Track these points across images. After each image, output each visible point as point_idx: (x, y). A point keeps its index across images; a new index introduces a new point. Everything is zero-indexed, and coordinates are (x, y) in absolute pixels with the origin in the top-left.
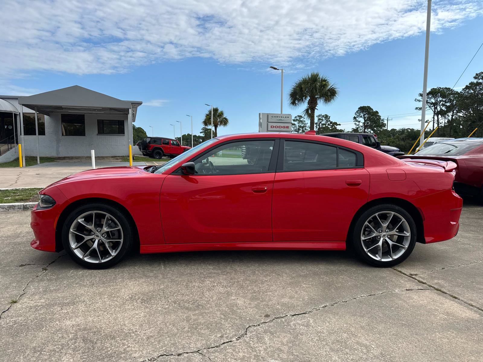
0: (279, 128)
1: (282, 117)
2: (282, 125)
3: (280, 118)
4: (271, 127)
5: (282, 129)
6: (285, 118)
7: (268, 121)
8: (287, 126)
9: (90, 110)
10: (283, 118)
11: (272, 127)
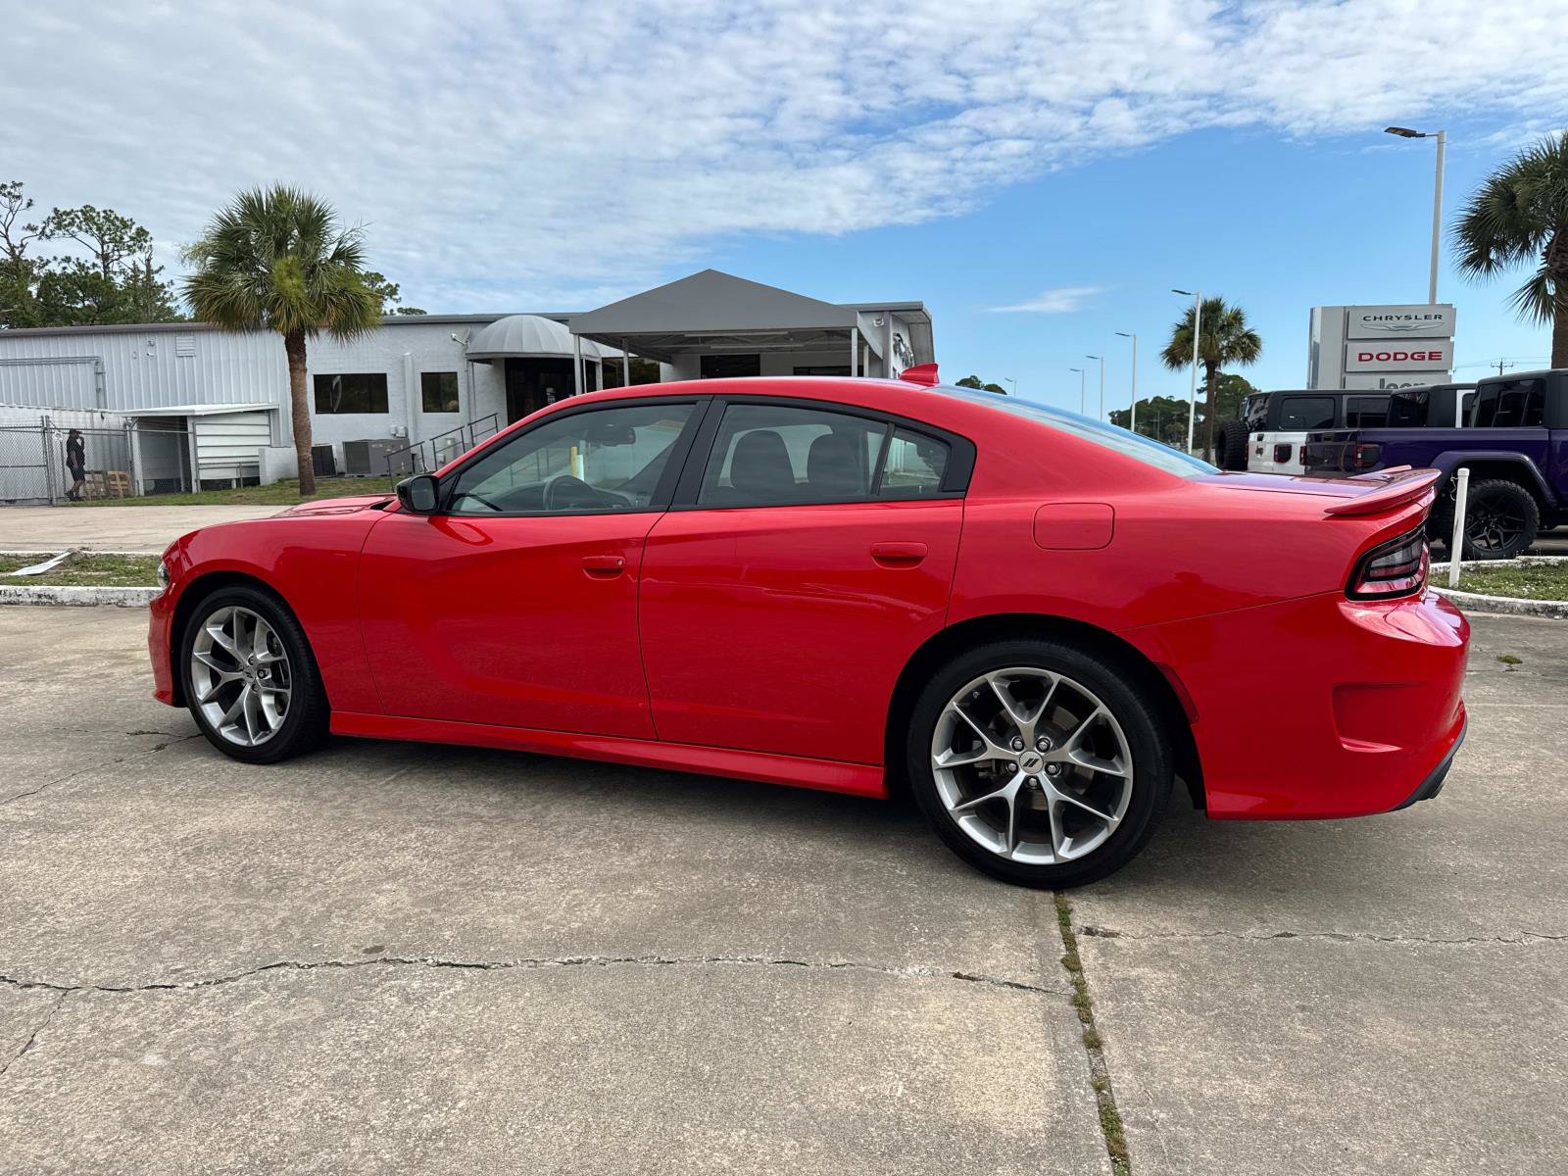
0: (1395, 359)
1: (1408, 318)
2: (1410, 348)
3: (1403, 322)
4: (1360, 359)
5: (1410, 364)
6: (1424, 321)
7: (1346, 337)
8: (1430, 353)
9: (769, 341)
10: (1413, 323)
11: (1364, 357)
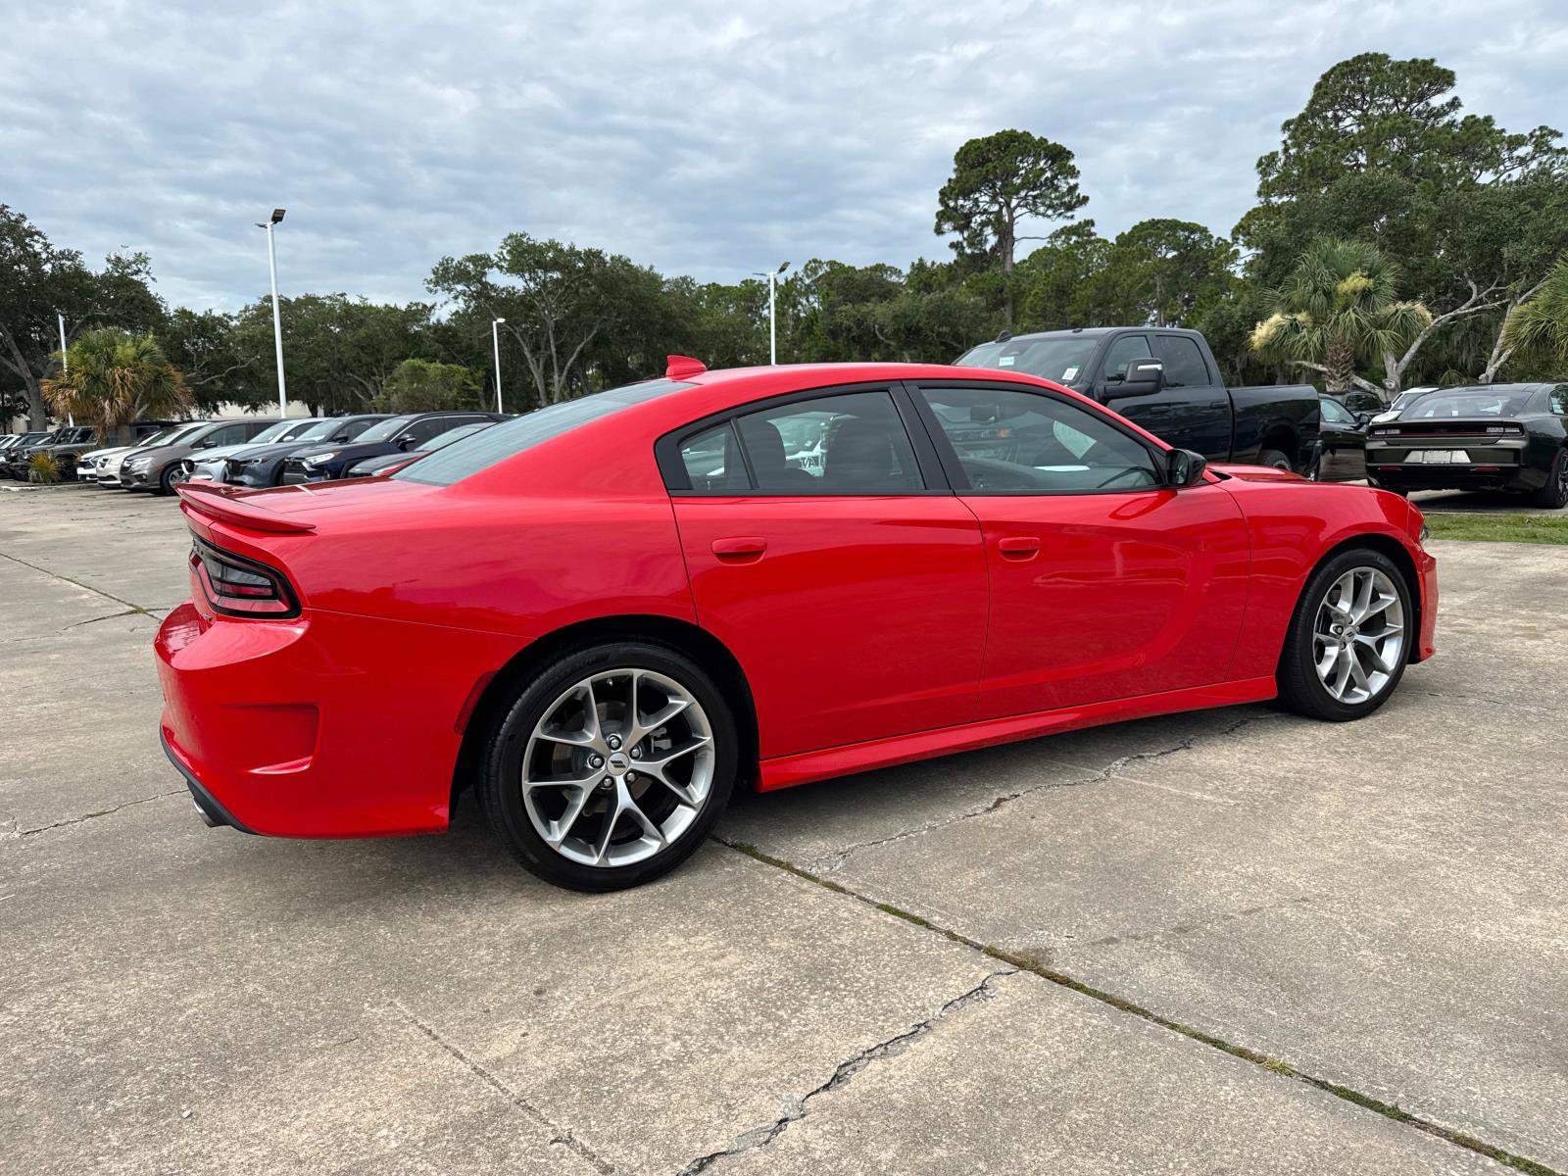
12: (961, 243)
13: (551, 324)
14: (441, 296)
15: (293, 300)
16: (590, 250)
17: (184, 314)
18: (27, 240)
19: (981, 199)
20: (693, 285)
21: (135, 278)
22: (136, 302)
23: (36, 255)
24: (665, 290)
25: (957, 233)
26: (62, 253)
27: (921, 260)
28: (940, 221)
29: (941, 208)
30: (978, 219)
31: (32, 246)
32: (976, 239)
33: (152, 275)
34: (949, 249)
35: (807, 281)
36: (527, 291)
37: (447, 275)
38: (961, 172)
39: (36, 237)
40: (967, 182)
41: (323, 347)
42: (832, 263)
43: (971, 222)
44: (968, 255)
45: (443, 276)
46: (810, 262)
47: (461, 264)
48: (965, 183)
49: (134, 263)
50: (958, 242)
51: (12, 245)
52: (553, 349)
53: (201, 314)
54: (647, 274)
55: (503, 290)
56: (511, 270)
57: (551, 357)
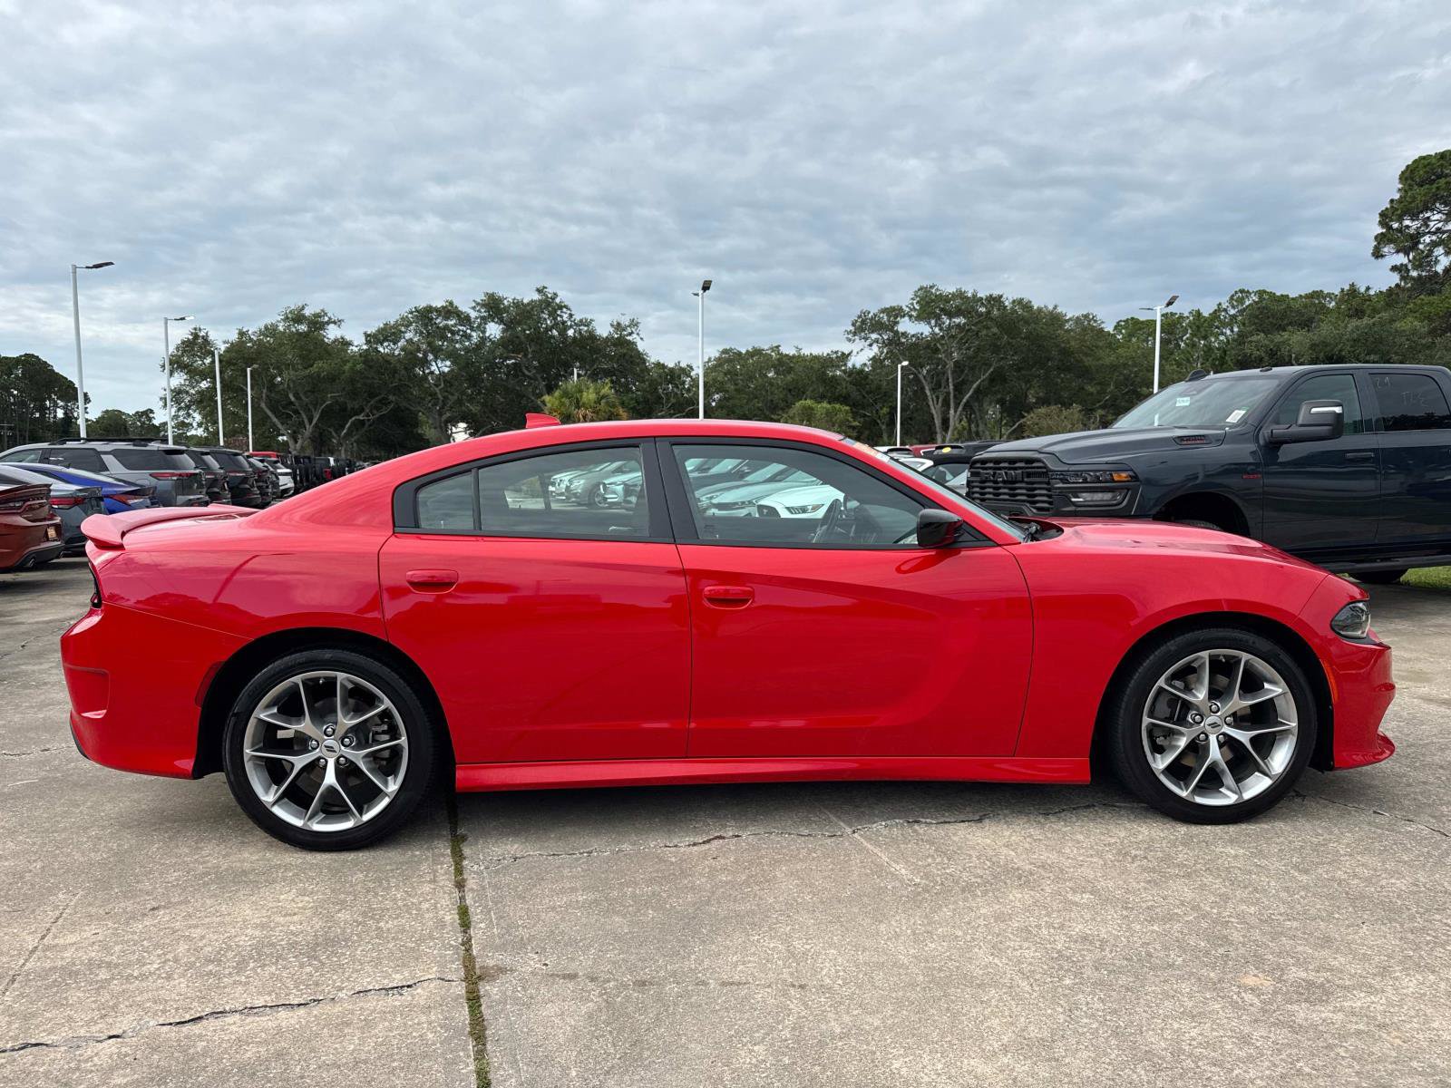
12: (1406, 265)
13: (950, 364)
14: (858, 344)
15: (744, 352)
16: (991, 296)
17: (659, 365)
18: (559, 312)
19: (1433, 218)
20: (1095, 321)
21: (628, 338)
22: (627, 357)
23: (564, 323)
24: (1067, 326)
25: (1401, 255)
26: (581, 321)
27: (1353, 285)
28: (1379, 243)
29: (1380, 230)
30: (1427, 239)
31: (561, 317)
32: (1424, 260)
33: (641, 336)
34: (1391, 273)
35: (1232, 312)
36: (933, 334)
37: (864, 326)
38: (1406, 191)
39: (565, 310)
40: (1413, 201)
41: (760, 390)
42: (1261, 293)
43: (1419, 242)
44: (1413, 278)
45: (861, 327)
46: (1236, 292)
47: (875, 316)
48: (1410, 203)
49: (629, 326)
50: (1402, 265)
51: (547, 317)
52: (951, 387)
53: (671, 365)
54: (1051, 313)
55: (913, 336)
56: (919, 318)
57: (948, 393)
